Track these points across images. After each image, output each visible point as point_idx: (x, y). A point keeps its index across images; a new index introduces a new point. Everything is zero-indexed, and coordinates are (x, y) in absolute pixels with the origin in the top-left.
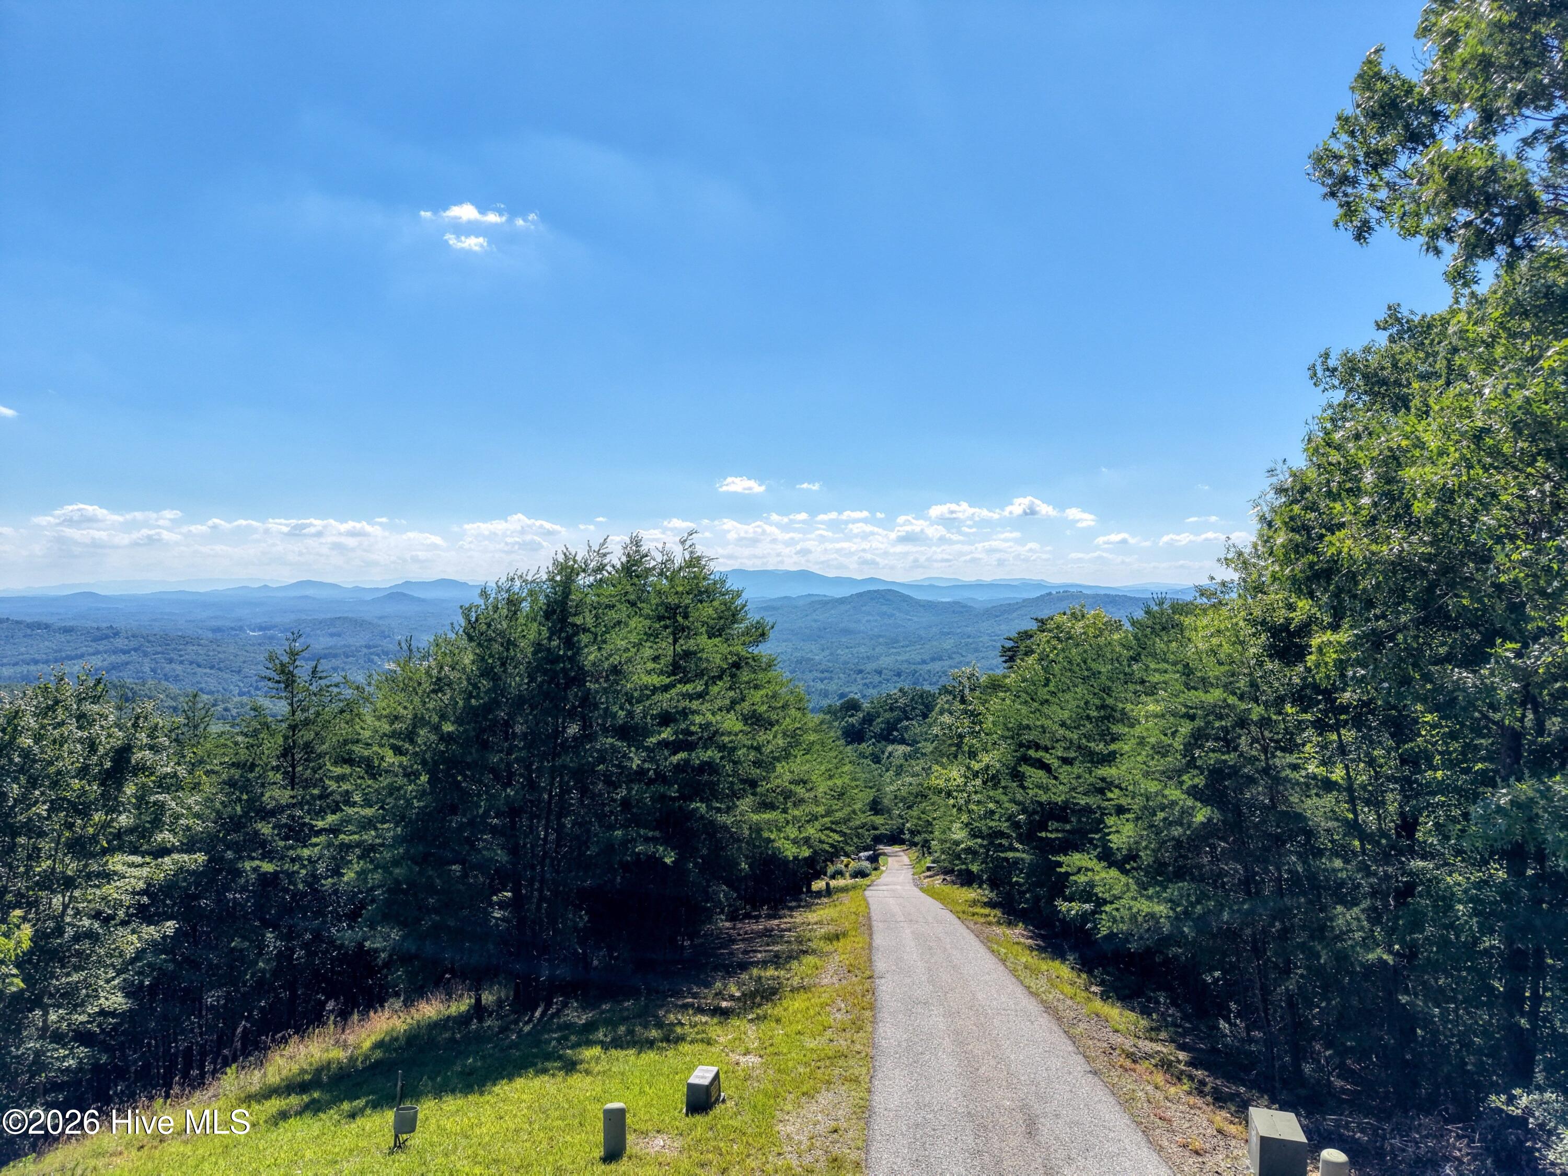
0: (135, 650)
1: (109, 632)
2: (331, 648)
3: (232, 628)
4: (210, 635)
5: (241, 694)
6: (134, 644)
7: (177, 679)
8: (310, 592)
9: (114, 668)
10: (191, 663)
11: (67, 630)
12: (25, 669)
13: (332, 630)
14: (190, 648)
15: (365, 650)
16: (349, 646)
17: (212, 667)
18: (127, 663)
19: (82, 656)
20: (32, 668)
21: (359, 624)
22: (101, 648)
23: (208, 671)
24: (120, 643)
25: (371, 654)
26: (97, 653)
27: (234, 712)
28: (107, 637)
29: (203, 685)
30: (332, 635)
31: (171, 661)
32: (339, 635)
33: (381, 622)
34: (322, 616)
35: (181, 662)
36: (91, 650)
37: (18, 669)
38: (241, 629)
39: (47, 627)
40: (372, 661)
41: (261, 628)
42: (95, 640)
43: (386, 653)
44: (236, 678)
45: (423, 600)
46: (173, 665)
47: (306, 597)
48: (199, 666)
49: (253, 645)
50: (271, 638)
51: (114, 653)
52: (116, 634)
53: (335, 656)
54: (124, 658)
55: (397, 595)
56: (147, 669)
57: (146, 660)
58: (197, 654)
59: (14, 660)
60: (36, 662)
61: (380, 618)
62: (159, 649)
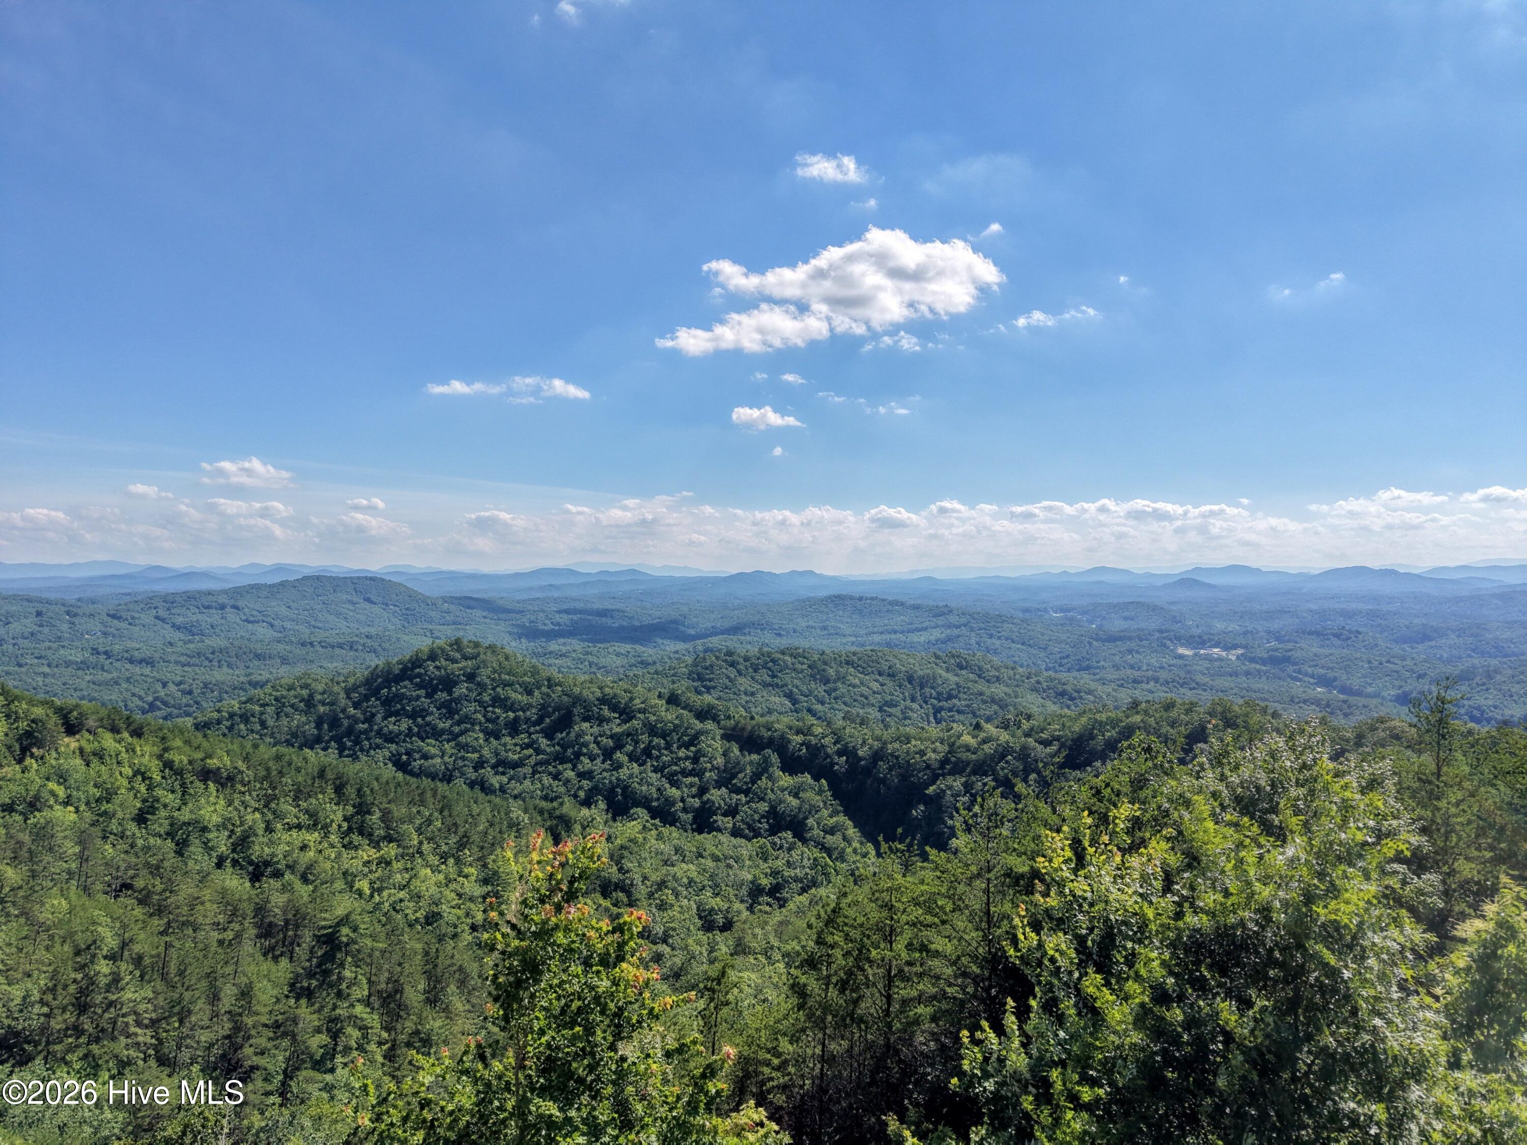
0: (965, 625)
1: (945, 610)
2: (1125, 631)
3: (1039, 610)
4: (1021, 615)
5: (1047, 669)
6: (963, 620)
7: (995, 652)
8: (1105, 577)
9: (949, 640)
10: (1007, 639)
11: (916, 607)
13: (1126, 614)
14: (1006, 625)
15: (1157, 635)
16: (1143, 630)
17: (1023, 644)
18: (959, 637)
19: (925, 629)
20: (893, 636)
21: (1153, 609)
22: (939, 623)
23: (1019, 646)
24: (953, 619)
25: (1164, 638)
26: (937, 627)
28: (943, 614)
29: (1016, 659)
30: (1126, 619)
31: (991, 636)
32: (1132, 619)
33: (1173, 608)
34: (1115, 601)
35: (999, 638)
36: (932, 624)
37: (884, 637)
38: (1046, 610)
39: (902, 604)
40: (1164, 645)
41: (1062, 610)
42: (936, 616)
43: (1179, 639)
44: (1043, 654)
45: (1214, 586)
46: (994, 640)
47: (1102, 582)
48: (1013, 642)
49: (1056, 625)
50: (1072, 619)
51: (949, 627)
52: (950, 611)
53: (1130, 639)
54: (956, 632)
55: (1187, 581)
56: (973, 642)
57: (973, 634)
58: (1011, 631)
59: (881, 630)
60: (895, 632)
61: (1172, 603)
62: (982, 626)
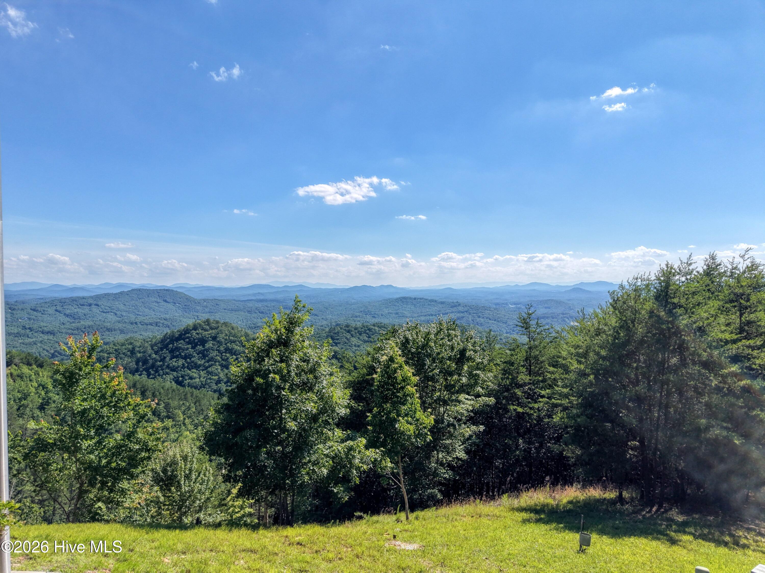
0: (466, 312)
1: (457, 304)
2: (545, 314)
3: (503, 304)
4: (494, 306)
5: (507, 333)
6: (466, 309)
7: (481, 325)
8: (536, 288)
10: (487, 318)
11: (442, 303)
12: (428, 318)
13: (546, 305)
14: (486, 311)
15: (561, 316)
16: (554, 313)
17: (495, 320)
18: (463, 317)
20: (431, 317)
21: (559, 303)
22: (454, 310)
23: (493, 322)
24: (461, 309)
25: (565, 317)
26: (452, 312)
27: (504, 340)
28: (456, 306)
29: (492, 328)
30: (546, 308)
31: (479, 317)
32: (549, 308)
33: (569, 302)
34: (541, 299)
35: (483, 318)
36: (450, 311)
38: (506, 304)
39: (436, 301)
40: (565, 321)
41: (515, 304)
42: (452, 307)
43: (572, 317)
44: (504, 325)
45: (590, 292)
46: (480, 319)
47: (534, 290)
48: (490, 320)
49: (512, 311)
50: (519, 308)
51: (459, 312)
52: (459, 305)
53: (548, 318)
54: (462, 315)
55: (577, 289)
56: (470, 320)
57: (470, 316)
58: (489, 314)
59: (425, 314)
60: (432, 315)
61: (569, 300)
62: (475, 312)
